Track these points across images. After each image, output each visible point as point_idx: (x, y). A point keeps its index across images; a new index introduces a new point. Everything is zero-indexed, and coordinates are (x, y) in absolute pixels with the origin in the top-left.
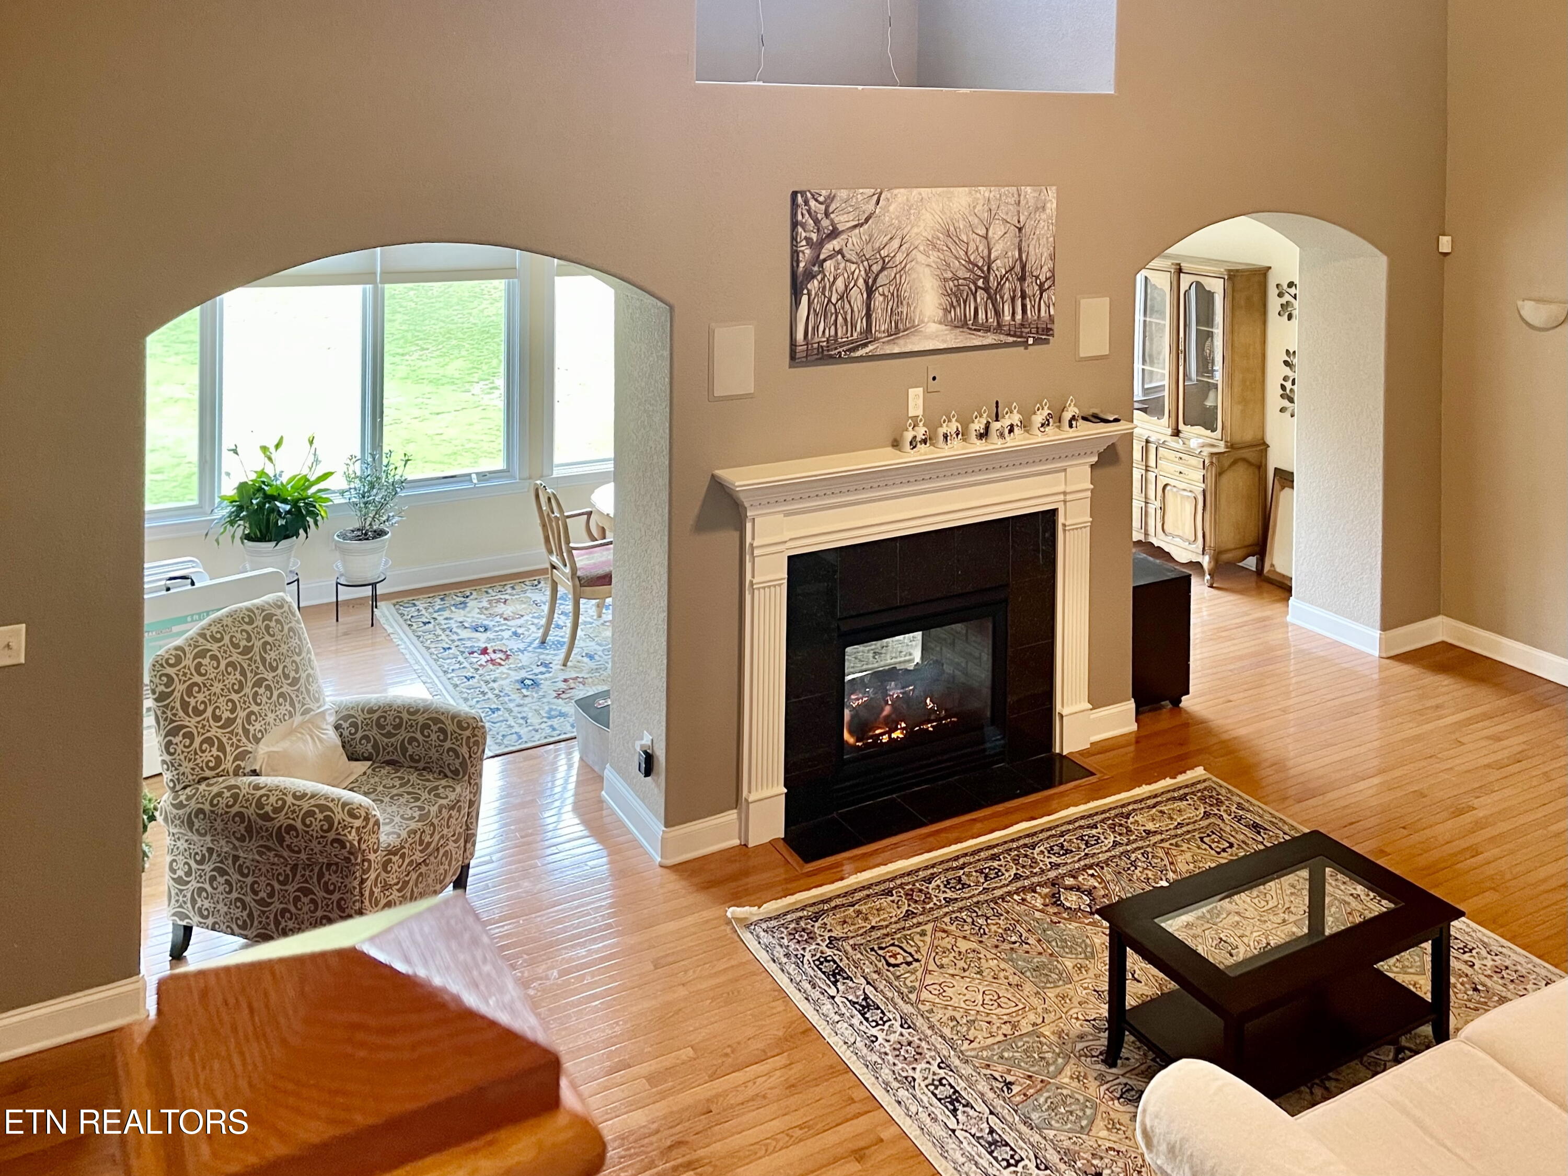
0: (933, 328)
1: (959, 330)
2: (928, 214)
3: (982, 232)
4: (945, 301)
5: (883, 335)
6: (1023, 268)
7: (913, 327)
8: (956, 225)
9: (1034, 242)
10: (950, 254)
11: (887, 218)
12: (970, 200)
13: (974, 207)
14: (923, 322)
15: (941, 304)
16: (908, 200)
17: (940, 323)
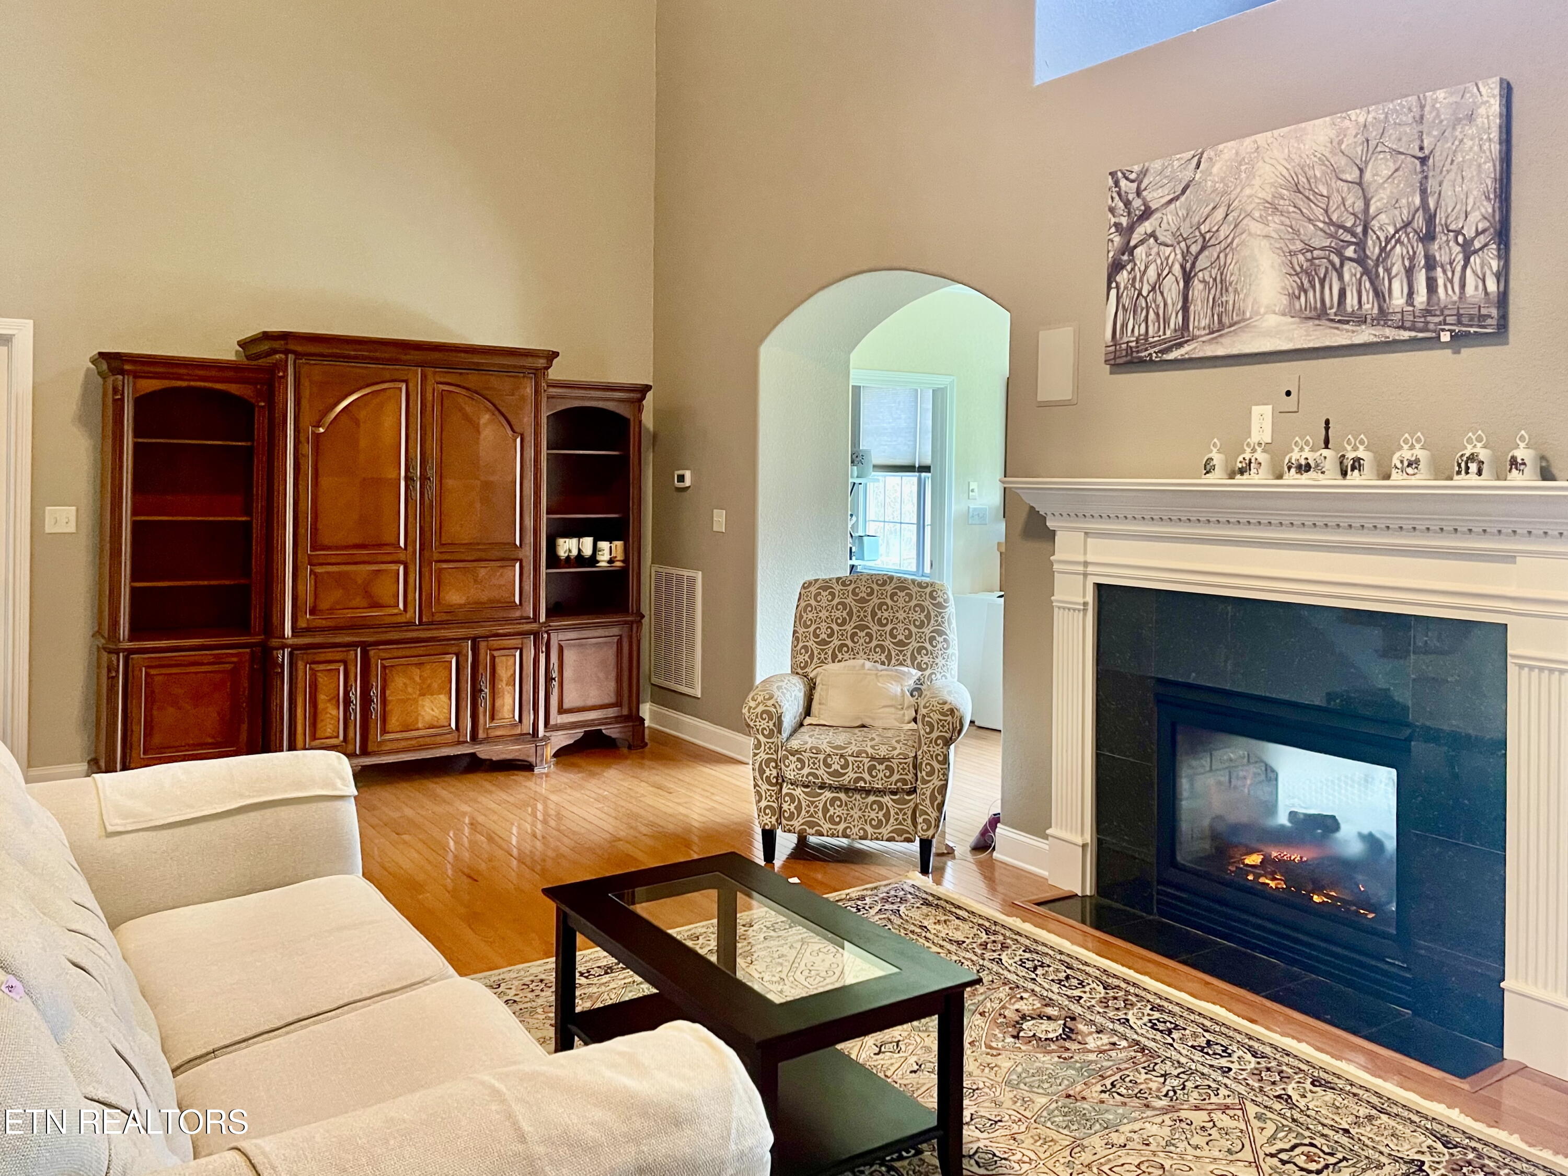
0: (1272, 320)
1: (1311, 323)
2: (1268, 167)
3: (1353, 175)
4: (1291, 283)
5: (1203, 332)
6: (1430, 219)
7: (1244, 320)
8: (1310, 173)
9: (1452, 176)
10: (1302, 218)
11: (1209, 183)
12: (1332, 133)
13: (1340, 143)
14: (1258, 313)
15: (1284, 288)
16: (1237, 153)
17: (1284, 315)
